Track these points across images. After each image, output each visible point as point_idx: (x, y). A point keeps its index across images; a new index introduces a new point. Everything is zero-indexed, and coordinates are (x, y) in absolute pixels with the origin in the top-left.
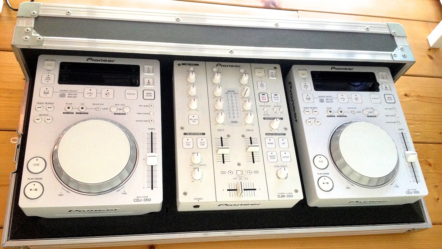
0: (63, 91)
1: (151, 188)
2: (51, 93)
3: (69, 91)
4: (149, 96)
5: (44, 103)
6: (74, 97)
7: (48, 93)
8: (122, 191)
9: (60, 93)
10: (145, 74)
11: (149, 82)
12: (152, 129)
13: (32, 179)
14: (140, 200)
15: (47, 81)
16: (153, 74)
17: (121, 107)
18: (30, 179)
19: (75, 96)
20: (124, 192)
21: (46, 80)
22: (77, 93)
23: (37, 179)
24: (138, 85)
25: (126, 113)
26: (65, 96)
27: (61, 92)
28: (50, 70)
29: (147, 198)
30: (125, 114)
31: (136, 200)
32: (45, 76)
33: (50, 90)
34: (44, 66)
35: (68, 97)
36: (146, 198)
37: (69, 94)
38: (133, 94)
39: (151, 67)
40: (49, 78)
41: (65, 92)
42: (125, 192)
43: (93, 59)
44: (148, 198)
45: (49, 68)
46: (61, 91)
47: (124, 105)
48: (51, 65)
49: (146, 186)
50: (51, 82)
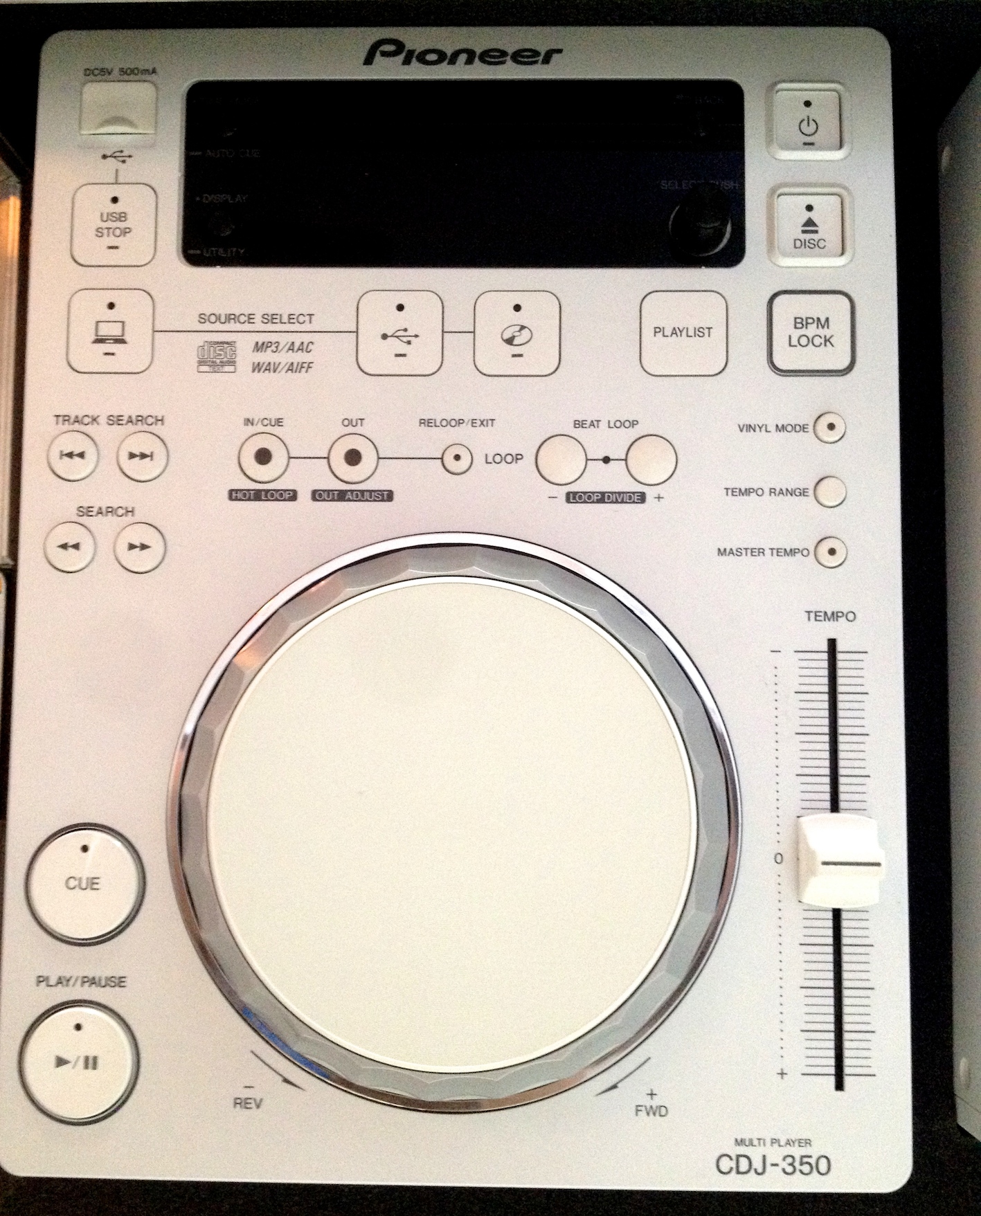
0: (218, 318)
1: (832, 1080)
2: (138, 334)
3: (258, 319)
4: (811, 341)
5: (103, 420)
6: (291, 368)
7: (122, 341)
8: (634, 1092)
9: (200, 339)
10: (786, 155)
11: (810, 223)
12: (835, 616)
13: (60, 982)
14: (757, 1164)
15: (113, 241)
16: (838, 155)
17: (615, 443)
18: (53, 981)
19: (298, 357)
20: (647, 1102)
21: (99, 232)
22: (306, 338)
23: (93, 981)
24: (733, 255)
25: (650, 493)
26: (232, 363)
27: (207, 326)
28: (120, 156)
29: (804, 1151)
30: (642, 498)
31: (733, 1164)
32: (94, 203)
33: (133, 310)
34: (80, 128)
35: (257, 367)
36: (797, 1152)
37: (259, 347)
38: (700, 332)
39: (823, 95)
40: (122, 217)
41: (232, 326)
42: (656, 1102)
43: (409, 46)
44: (814, 1151)
45: (117, 136)
46: (203, 318)
47: (633, 423)
48: (125, 113)
49: (796, 1060)
50: (135, 247)
